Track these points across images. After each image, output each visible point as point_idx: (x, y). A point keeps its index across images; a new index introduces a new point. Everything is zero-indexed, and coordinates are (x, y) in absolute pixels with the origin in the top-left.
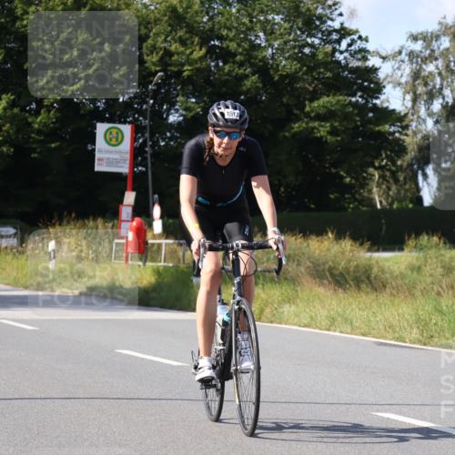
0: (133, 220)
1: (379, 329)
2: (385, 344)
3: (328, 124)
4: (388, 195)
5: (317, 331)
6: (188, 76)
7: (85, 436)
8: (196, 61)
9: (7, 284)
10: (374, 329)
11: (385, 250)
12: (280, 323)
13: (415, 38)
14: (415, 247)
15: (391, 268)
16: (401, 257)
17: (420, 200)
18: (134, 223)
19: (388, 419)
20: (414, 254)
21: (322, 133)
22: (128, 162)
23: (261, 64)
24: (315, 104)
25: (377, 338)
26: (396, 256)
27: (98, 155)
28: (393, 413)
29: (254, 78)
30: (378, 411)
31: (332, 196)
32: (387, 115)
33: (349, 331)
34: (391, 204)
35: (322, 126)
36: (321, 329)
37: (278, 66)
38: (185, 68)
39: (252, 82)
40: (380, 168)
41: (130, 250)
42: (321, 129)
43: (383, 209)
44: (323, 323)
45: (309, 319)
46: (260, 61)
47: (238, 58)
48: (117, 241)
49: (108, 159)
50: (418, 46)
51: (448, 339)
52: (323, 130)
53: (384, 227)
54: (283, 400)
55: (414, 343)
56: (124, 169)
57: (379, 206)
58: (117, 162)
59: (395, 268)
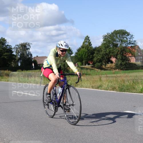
13: (16, 45)
17: (18, 65)
24: (5, 54)
31: (7, 65)
32: (14, 55)
34: (15, 66)
40: (13, 61)
50: (17, 47)
52: (6, 57)
57: (13, 66)
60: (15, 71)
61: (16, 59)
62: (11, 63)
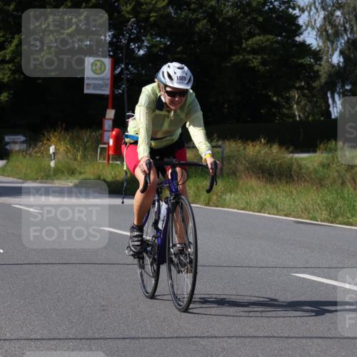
0: (113, 130)
1: (298, 211)
2: (302, 223)
3: (259, 57)
4: (305, 110)
5: (251, 213)
6: (154, 21)
7: (78, 292)
8: (160, 10)
9: (18, 178)
10: (293, 211)
11: (303, 152)
12: (224, 207)
14: (326, 149)
15: (308, 165)
16: (315, 156)
17: (329, 114)
18: (114, 133)
19: (304, 278)
20: (325, 155)
21: (255, 64)
22: (109, 86)
23: (210, 11)
24: (250, 42)
25: (296, 218)
26: (311, 157)
27: (86, 81)
28: (307, 274)
29: (205, 21)
30: (296, 273)
31: (262, 111)
32: (304, 47)
33: (275, 213)
34: (307, 117)
35: (255, 59)
36: (254, 212)
37: (222, 11)
38: (152, 15)
39: (203, 25)
40: (301, 88)
41: (111, 152)
42: (254, 60)
43: (301, 120)
44: (256, 207)
45: (245, 204)
46: (210, 8)
47: (193, 6)
48: (101, 146)
49: (94, 84)
51: (349, 218)
52: (255, 62)
53: (302, 134)
54: (225, 265)
55: (324, 222)
56: (107, 92)
57: (298, 119)
58: (100, 87)
59: (309, 165)
60: (310, 147)
61: (317, 75)
62: (288, 100)
